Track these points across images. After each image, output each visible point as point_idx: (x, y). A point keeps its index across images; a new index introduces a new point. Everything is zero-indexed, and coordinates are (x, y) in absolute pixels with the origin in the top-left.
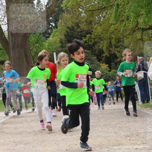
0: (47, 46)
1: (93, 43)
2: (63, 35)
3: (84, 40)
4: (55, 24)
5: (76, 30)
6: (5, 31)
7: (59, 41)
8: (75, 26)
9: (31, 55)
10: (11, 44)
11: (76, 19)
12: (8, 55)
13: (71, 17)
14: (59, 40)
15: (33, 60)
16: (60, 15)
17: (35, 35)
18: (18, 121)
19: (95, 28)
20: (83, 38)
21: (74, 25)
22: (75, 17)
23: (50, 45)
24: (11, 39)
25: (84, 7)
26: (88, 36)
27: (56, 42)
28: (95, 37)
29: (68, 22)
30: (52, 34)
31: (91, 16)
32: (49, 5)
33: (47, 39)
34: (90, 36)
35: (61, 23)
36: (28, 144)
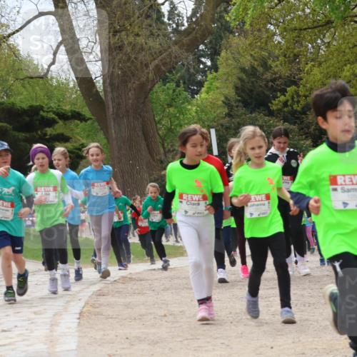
0: (194, 114)
1: (303, 109)
2: (231, 86)
3: (282, 98)
4: (212, 60)
5: (263, 75)
6: (96, 78)
7: (223, 102)
8: (258, 65)
9: (158, 134)
10: (111, 107)
11: (261, 49)
12: (104, 132)
13: (250, 45)
14: (223, 99)
15: (163, 145)
16: (222, 40)
17: (165, 88)
18: (132, 289)
19: (308, 71)
20: (279, 94)
21: (256, 63)
22: (259, 44)
23: (203, 111)
24: (110, 96)
25: (280, 22)
26: (291, 89)
27: (214, 104)
28: (307, 93)
29: (242, 56)
30: (205, 86)
31: (297, 42)
32: (198, 15)
33: (194, 97)
34: (295, 91)
35: (227, 59)
36: (158, 342)
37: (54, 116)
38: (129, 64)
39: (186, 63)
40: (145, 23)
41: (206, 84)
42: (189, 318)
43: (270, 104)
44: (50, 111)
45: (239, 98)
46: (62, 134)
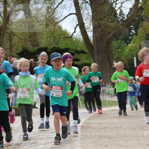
4: (136, 31)
6: (90, 38)
7: (139, 47)
10: (96, 49)
12: (93, 58)
16: (140, 23)
17: (117, 42)
24: (95, 44)
27: (136, 48)
32: (131, 14)
33: (128, 45)
36: (111, 138)
37: (74, 52)
39: (125, 32)
40: (110, 17)
41: (133, 40)
42: (124, 129)
44: (73, 50)
46: (77, 59)
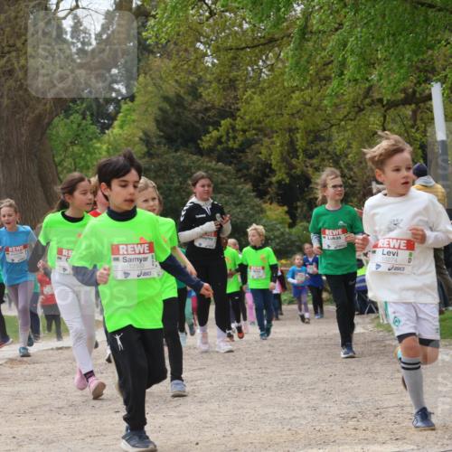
0: (105, 154)
1: (240, 146)
2: (151, 118)
3: (215, 134)
5: (191, 104)
7: (141, 139)
8: (185, 93)
11: (190, 73)
13: (175, 67)
14: (141, 134)
17: (68, 121)
18: (22, 374)
19: (246, 99)
20: (211, 128)
21: (182, 91)
22: (186, 67)
25: (212, 40)
26: (225, 123)
27: (130, 141)
28: (246, 127)
29: (165, 81)
30: (118, 118)
31: (233, 64)
33: (105, 133)
34: (231, 124)
35: (146, 86)
38: (21, 93)
43: (199, 141)
45: (162, 134)
